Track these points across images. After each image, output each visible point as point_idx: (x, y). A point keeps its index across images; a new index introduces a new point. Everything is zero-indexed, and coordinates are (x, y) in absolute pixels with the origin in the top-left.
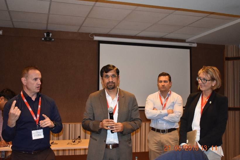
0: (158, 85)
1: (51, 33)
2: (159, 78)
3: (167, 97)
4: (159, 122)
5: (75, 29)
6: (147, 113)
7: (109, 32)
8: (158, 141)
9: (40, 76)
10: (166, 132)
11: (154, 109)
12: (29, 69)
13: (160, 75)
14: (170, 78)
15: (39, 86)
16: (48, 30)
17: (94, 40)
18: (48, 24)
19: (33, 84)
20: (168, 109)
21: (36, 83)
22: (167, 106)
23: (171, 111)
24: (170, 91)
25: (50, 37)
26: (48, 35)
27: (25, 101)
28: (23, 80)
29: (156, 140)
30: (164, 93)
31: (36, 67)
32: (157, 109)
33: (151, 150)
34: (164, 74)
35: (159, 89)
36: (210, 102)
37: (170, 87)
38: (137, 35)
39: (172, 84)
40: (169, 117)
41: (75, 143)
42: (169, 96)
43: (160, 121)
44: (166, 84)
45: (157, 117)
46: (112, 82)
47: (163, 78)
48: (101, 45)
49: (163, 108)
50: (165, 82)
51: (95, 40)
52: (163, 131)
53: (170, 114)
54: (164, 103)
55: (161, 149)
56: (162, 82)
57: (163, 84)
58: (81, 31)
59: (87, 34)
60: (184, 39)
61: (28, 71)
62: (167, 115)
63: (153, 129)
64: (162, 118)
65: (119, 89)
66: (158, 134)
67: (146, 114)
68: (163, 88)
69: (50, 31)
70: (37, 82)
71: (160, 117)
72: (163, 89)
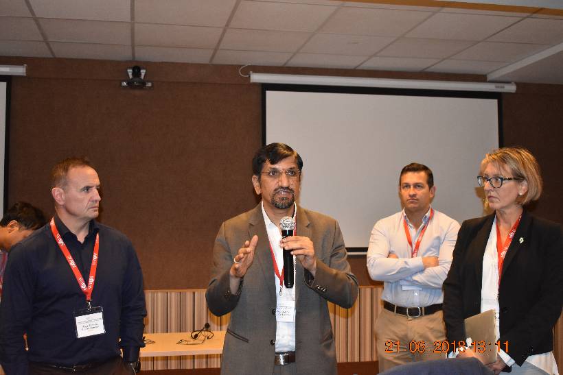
0: (401, 196)
1: (144, 69)
2: (402, 177)
3: (422, 225)
4: (404, 288)
5: (202, 57)
6: (372, 265)
7: (288, 61)
8: (400, 336)
9: (97, 182)
10: (422, 314)
11: (390, 254)
12: (68, 166)
13: (406, 170)
14: (430, 177)
15: (97, 204)
16: (137, 62)
17: (251, 81)
18: (136, 48)
19: (81, 201)
20: (426, 256)
21: (88, 198)
22: (423, 248)
23: (432, 261)
24: (432, 211)
25: (142, 77)
26: (136, 72)
27: (61, 242)
28: (57, 192)
29: (395, 333)
30: (416, 214)
31: (86, 159)
32: (399, 256)
33: (383, 359)
34: (415, 166)
35: (403, 204)
36: (522, 240)
37: (431, 200)
38: (360, 68)
39: (436, 193)
40: (427, 276)
41: (196, 342)
42: (427, 223)
43: (404, 285)
44: (420, 193)
45: (399, 275)
46: (288, 188)
47: (411, 178)
48: (270, 95)
49: (413, 254)
50: (417, 186)
51: (254, 81)
52: (414, 312)
53: (430, 268)
54: (416, 241)
55: (409, 356)
56: (410, 187)
57: (412, 191)
58: (217, 61)
59: (235, 68)
60: (484, 74)
61: (66, 170)
62: (422, 270)
63: (388, 306)
64: (409, 278)
65: (299, 208)
66: (401, 319)
67: (369, 269)
68: (412, 203)
69: (141, 62)
70: (90, 195)
71: (405, 276)
72: (412, 205)
